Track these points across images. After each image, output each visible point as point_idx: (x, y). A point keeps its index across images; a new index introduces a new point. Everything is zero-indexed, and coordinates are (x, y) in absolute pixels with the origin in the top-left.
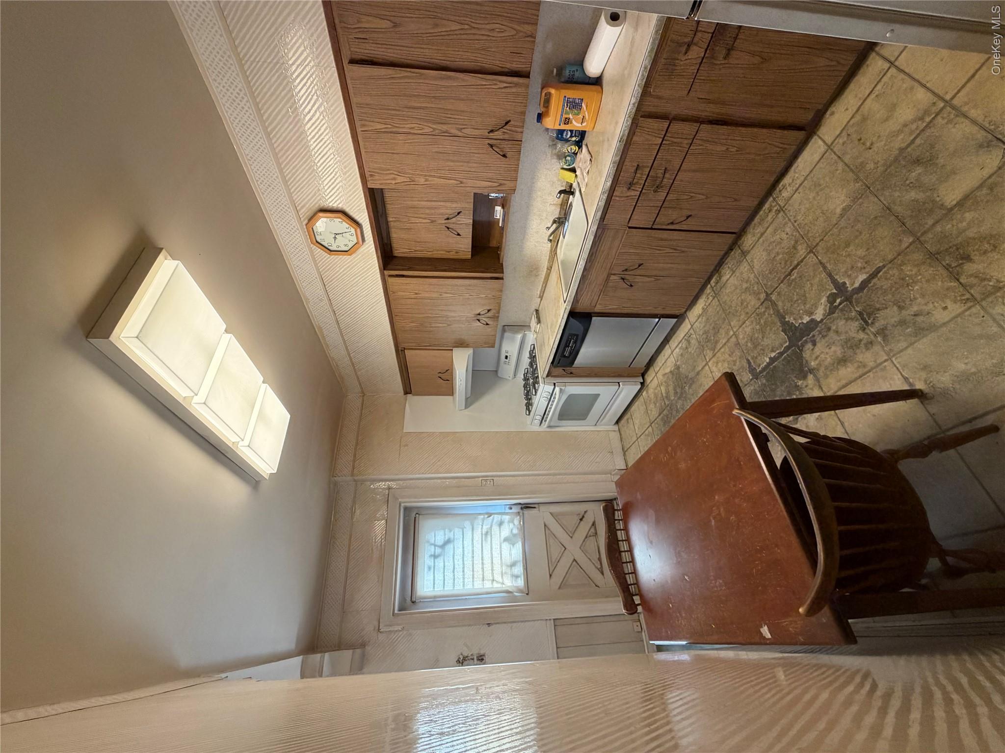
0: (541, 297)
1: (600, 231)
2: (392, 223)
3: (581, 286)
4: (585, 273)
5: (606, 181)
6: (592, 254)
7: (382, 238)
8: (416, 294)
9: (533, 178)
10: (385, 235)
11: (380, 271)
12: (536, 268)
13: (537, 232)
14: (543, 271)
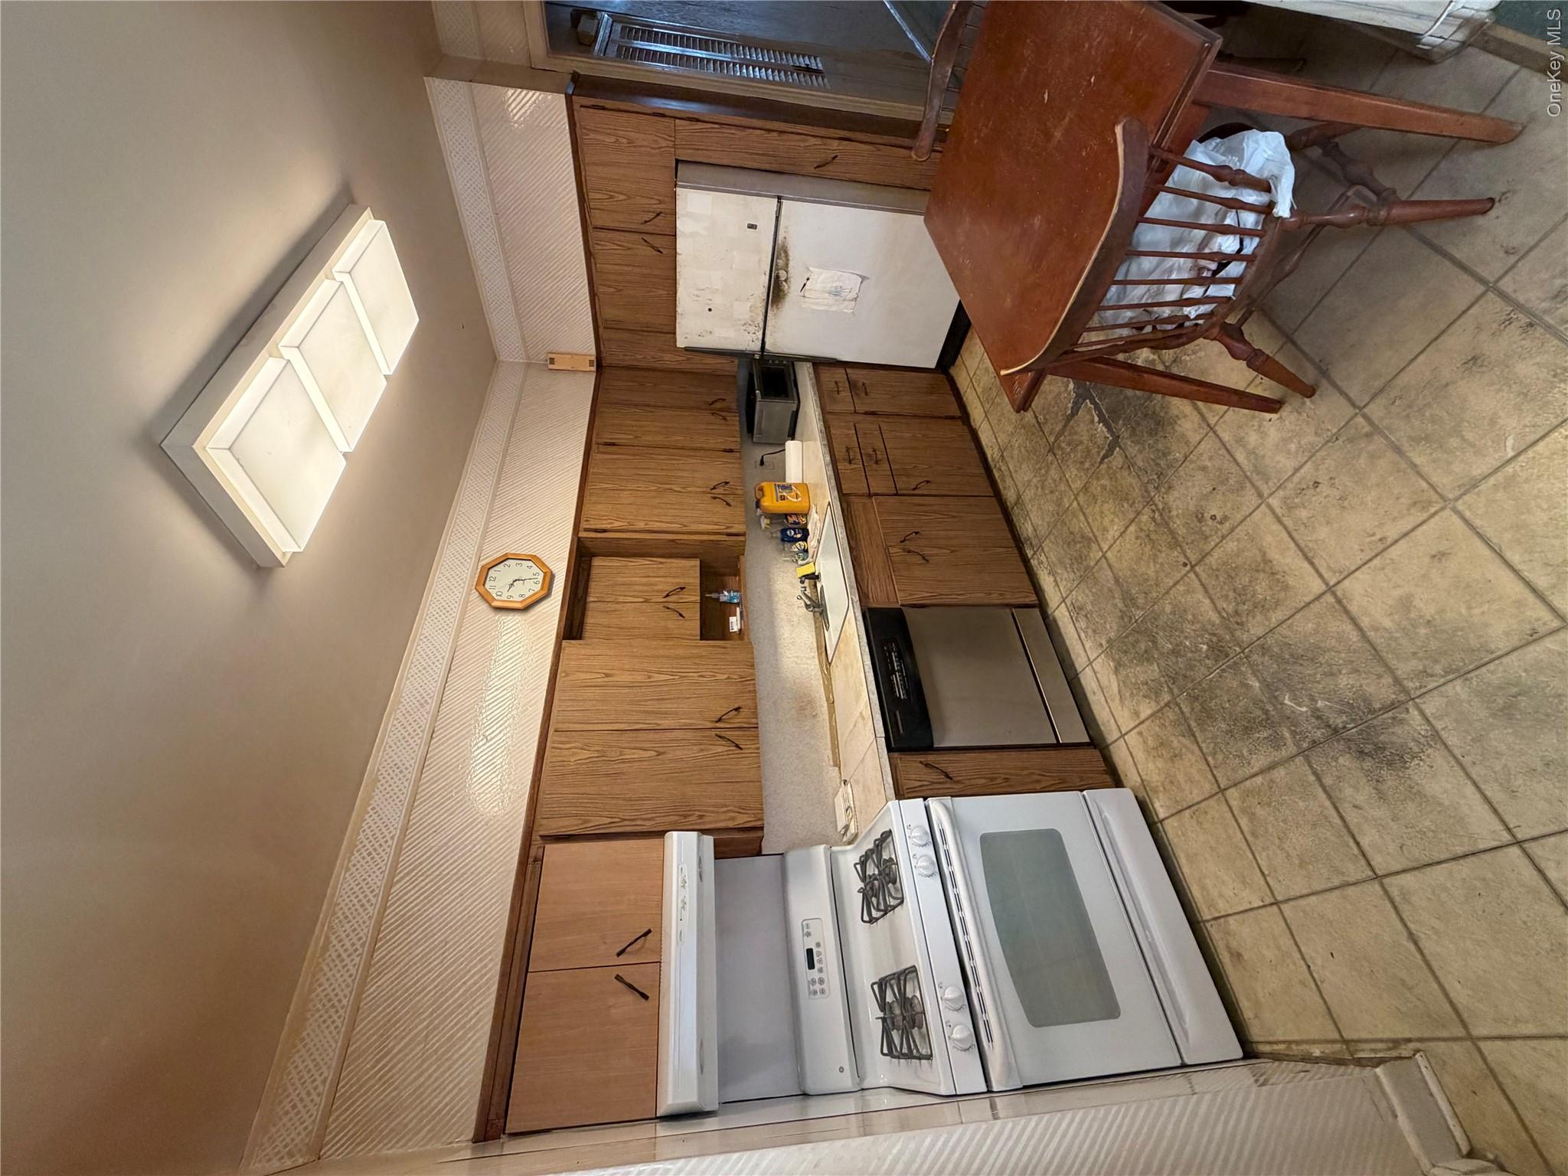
0: (837, 764)
1: (845, 506)
2: (592, 604)
3: (858, 572)
4: (854, 553)
5: (824, 457)
6: (850, 530)
7: (572, 625)
8: (607, 675)
9: (770, 580)
10: (576, 623)
11: (557, 637)
12: (810, 702)
13: (793, 644)
14: (822, 706)
